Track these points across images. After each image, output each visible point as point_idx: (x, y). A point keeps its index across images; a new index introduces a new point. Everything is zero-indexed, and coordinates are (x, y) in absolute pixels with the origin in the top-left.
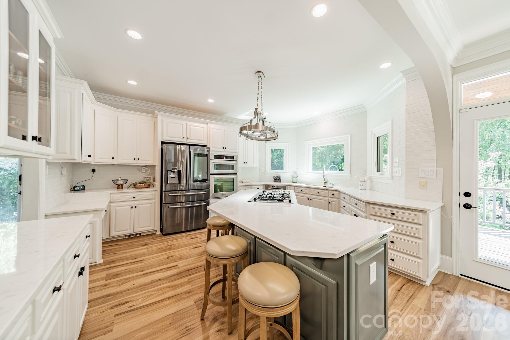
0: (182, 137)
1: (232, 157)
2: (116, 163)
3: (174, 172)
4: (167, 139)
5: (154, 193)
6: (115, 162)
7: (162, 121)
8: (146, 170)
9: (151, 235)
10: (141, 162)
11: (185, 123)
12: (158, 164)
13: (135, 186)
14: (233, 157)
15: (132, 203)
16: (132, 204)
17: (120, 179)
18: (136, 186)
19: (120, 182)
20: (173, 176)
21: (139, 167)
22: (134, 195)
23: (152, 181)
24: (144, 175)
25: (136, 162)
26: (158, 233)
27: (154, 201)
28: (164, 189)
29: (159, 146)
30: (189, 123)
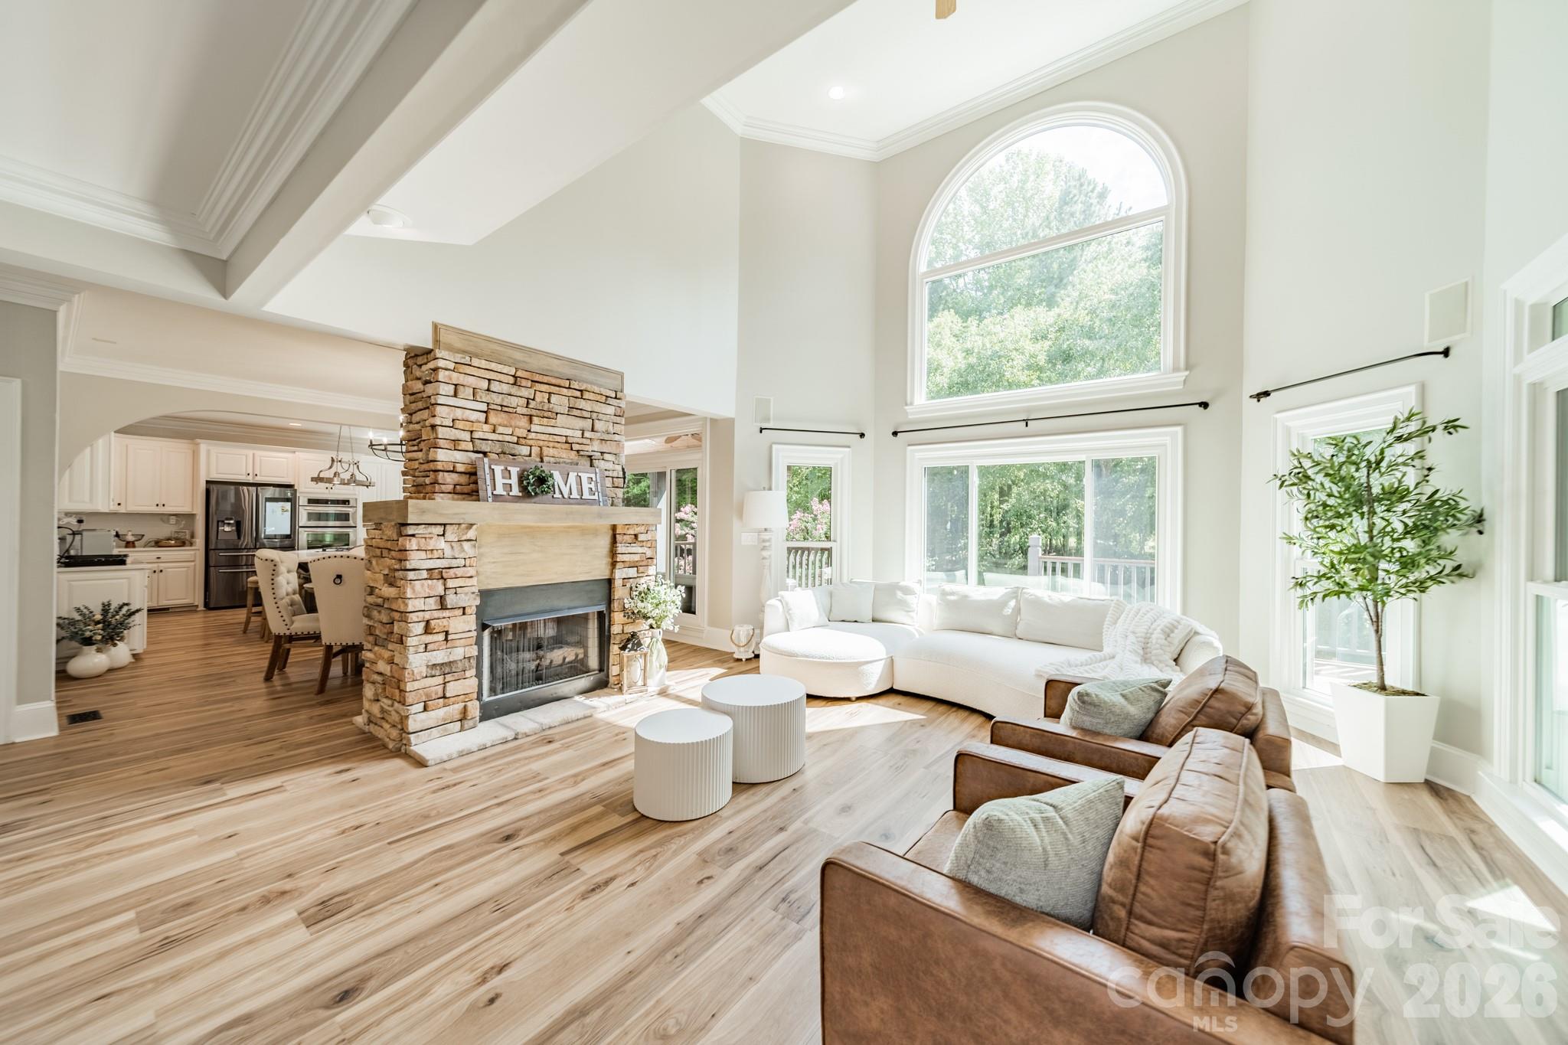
0: (244, 472)
1: (345, 502)
2: (124, 511)
3: (229, 524)
4: (215, 476)
5: (192, 552)
6: (122, 510)
7: (208, 452)
8: (177, 521)
9: (190, 609)
10: (168, 510)
11: (250, 453)
12: (199, 511)
13: (158, 544)
14: (348, 501)
15: (156, 565)
16: (154, 566)
17: (130, 533)
18: (160, 544)
19: (130, 538)
20: (227, 529)
21: (164, 517)
22: (158, 554)
23: (188, 537)
24: (174, 529)
25: (160, 510)
26: (201, 608)
27: (193, 564)
28: (212, 546)
29: (203, 486)
30: (259, 453)
